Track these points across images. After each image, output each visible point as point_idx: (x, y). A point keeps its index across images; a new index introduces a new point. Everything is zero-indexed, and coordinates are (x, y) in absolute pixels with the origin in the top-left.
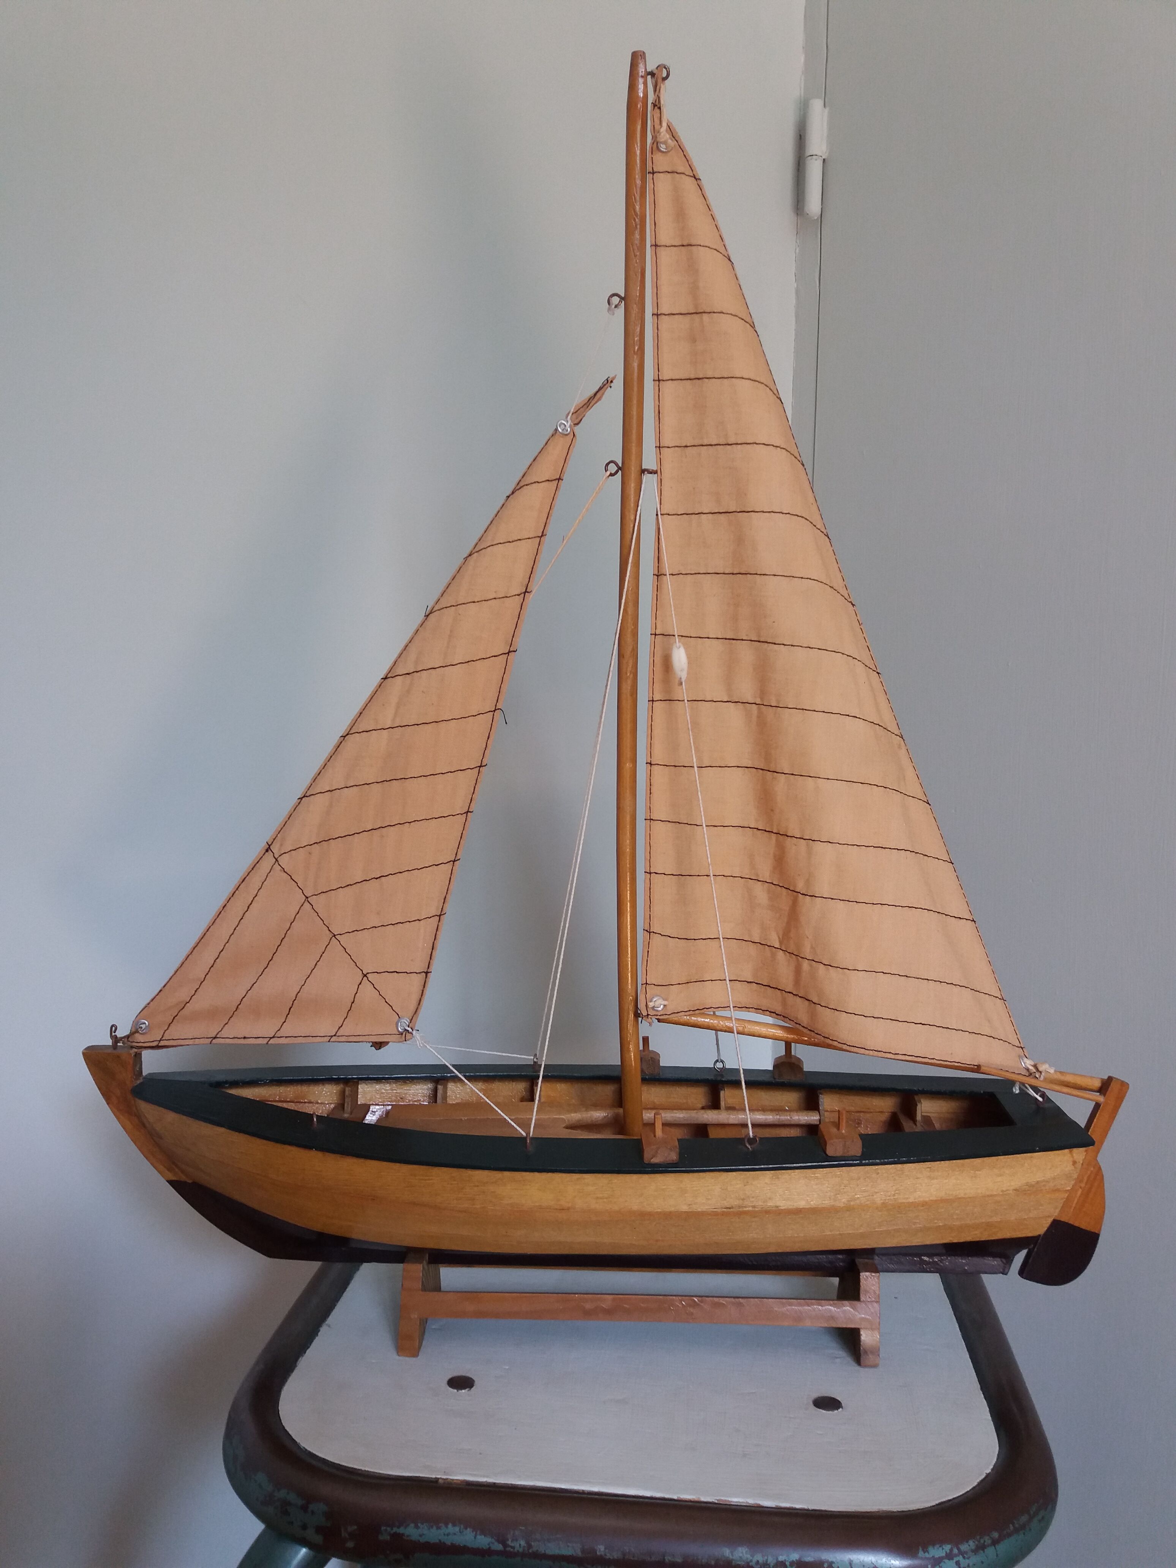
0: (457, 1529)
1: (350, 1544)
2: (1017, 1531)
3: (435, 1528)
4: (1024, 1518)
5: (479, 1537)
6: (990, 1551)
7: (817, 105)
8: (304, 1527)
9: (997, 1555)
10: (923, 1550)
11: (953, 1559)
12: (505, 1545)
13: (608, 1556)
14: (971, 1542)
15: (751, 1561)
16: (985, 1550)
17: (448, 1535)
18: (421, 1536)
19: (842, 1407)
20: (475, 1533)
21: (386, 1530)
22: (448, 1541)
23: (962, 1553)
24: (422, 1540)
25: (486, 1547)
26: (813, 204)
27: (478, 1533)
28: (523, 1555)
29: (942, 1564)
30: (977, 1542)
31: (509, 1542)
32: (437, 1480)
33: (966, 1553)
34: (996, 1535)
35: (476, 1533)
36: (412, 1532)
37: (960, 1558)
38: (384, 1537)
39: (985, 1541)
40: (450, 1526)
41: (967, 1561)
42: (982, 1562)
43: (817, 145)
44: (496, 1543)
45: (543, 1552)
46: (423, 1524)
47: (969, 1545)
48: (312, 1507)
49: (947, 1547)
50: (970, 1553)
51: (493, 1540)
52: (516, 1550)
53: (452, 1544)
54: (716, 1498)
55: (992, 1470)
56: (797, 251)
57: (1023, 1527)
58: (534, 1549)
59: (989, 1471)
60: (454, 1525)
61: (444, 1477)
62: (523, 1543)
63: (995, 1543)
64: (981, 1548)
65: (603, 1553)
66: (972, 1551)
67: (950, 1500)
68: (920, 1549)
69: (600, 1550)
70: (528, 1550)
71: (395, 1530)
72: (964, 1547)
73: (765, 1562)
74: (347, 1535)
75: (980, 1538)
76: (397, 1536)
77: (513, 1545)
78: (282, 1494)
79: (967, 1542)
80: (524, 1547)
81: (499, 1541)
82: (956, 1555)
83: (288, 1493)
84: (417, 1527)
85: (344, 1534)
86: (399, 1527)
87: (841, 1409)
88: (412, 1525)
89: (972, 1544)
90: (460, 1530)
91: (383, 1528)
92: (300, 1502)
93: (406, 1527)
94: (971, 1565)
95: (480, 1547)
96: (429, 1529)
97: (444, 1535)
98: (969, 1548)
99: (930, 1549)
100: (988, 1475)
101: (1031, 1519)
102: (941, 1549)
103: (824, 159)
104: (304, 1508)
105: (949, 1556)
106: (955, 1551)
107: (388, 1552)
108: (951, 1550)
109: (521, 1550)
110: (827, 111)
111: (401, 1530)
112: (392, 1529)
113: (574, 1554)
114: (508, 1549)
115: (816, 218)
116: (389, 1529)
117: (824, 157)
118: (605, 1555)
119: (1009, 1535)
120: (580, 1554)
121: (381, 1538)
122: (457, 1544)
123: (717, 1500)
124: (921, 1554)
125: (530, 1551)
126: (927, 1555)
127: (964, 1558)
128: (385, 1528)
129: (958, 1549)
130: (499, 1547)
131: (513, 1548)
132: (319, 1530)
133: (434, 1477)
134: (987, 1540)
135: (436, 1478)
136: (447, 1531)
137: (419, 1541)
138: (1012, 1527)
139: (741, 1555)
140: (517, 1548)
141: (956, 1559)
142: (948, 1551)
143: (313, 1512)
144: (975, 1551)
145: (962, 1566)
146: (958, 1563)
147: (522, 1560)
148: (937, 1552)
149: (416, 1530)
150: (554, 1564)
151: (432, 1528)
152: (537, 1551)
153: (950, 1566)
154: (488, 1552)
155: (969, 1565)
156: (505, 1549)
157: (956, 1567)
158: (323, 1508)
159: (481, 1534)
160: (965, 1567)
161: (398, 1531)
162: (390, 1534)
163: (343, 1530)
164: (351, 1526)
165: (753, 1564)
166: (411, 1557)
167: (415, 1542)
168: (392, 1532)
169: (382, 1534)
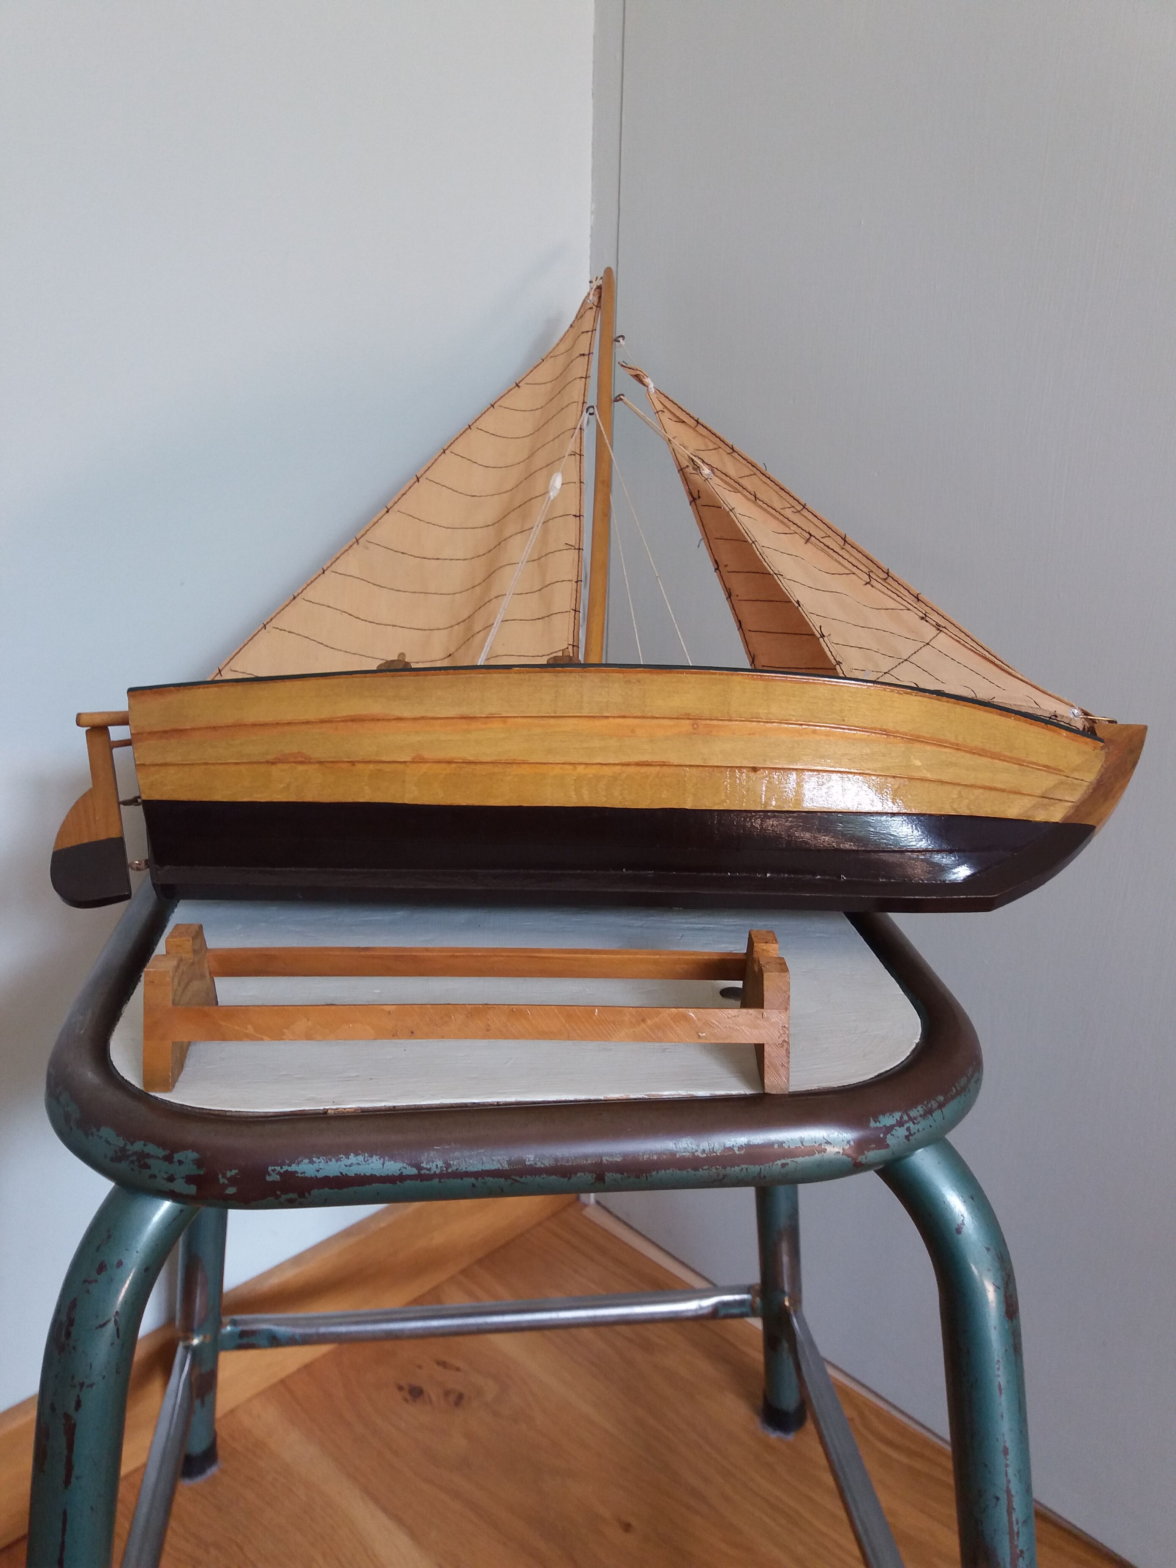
0: (360, 1158)
1: (231, 1190)
2: (958, 1093)
3: (334, 1160)
4: (961, 1085)
5: (387, 1163)
6: (937, 1114)
8: (171, 1179)
9: (944, 1119)
10: (874, 1120)
11: (903, 1126)
12: (419, 1168)
13: (539, 1165)
14: (919, 1108)
15: (697, 1151)
16: (933, 1114)
17: (351, 1166)
18: (318, 1171)
20: (382, 1160)
21: (274, 1170)
22: (352, 1172)
23: (911, 1119)
24: (320, 1175)
25: (397, 1173)
27: (386, 1158)
28: (441, 1176)
29: (894, 1132)
30: (924, 1107)
31: (424, 1165)
33: (915, 1118)
34: (941, 1098)
35: (384, 1160)
36: (306, 1168)
37: (911, 1124)
38: (274, 1177)
39: (932, 1105)
40: (352, 1156)
41: (917, 1126)
42: (931, 1126)
44: (409, 1168)
45: (464, 1170)
46: (319, 1156)
47: (918, 1111)
48: (177, 1157)
49: (897, 1115)
50: (919, 1119)
51: (405, 1165)
52: (432, 1172)
53: (356, 1174)
54: (645, 1094)
55: (920, 1040)
57: (964, 1089)
58: (454, 1168)
59: (917, 1041)
60: (357, 1155)
61: (334, 1107)
62: (440, 1163)
63: (941, 1106)
64: (929, 1112)
65: (532, 1163)
66: (921, 1116)
67: (887, 1071)
68: (870, 1119)
69: (529, 1160)
70: (446, 1170)
71: (285, 1168)
72: (913, 1113)
73: (711, 1149)
74: (226, 1182)
75: (928, 1103)
76: (288, 1175)
77: (428, 1167)
78: (138, 1146)
79: (916, 1108)
80: (441, 1167)
81: (412, 1165)
82: (907, 1122)
83: (145, 1145)
84: (312, 1162)
85: (222, 1180)
86: (290, 1165)
88: (306, 1161)
89: (920, 1109)
90: (364, 1158)
91: (270, 1168)
92: (162, 1153)
93: (298, 1164)
94: (920, 1130)
95: (390, 1174)
96: (327, 1162)
97: (346, 1166)
98: (918, 1113)
99: (881, 1118)
100: (917, 1044)
101: (969, 1081)
102: (891, 1117)
104: (169, 1159)
105: (900, 1123)
106: (905, 1118)
107: (278, 1193)
108: (901, 1117)
109: (438, 1171)
111: (294, 1168)
112: (282, 1168)
113: (501, 1168)
114: (423, 1172)
116: (278, 1168)
118: (536, 1164)
119: (953, 1098)
120: (505, 1166)
121: (268, 1178)
122: (362, 1174)
123: (648, 1095)
124: (873, 1124)
125: (450, 1170)
126: (878, 1124)
127: (914, 1123)
128: (273, 1168)
129: (908, 1115)
130: (412, 1171)
131: (429, 1170)
132: (190, 1180)
133: (322, 1108)
134: (934, 1104)
135: (324, 1109)
136: (349, 1162)
137: (316, 1177)
138: (954, 1090)
139: (686, 1146)
140: (434, 1169)
141: (906, 1125)
142: (899, 1119)
143: (180, 1162)
144: (923, 1116)
145: (912, 1132)
146: (908, 1129)
147: (440, 1182)
148: (887, 1120)
149: (311, 1165)
150: (477, 1180)
151: (330, 1160)
152: (457, 1169)
153: (901, 1132)
154: (401, 1178)
155: (918, 1131)
156: (419, 1172)
157: (907, 1133)
158: (192, 1155)
159: (389, 1161)
160: (914, 1133)
161: (290, 1169)
162: (279, 1173)
163: (220, 1176)
164: (231, 1171)
165: (699, 1154)
166: (307, 1194)
167: (311, 1178)
168: (282, 1171)
169: (270, 1175)
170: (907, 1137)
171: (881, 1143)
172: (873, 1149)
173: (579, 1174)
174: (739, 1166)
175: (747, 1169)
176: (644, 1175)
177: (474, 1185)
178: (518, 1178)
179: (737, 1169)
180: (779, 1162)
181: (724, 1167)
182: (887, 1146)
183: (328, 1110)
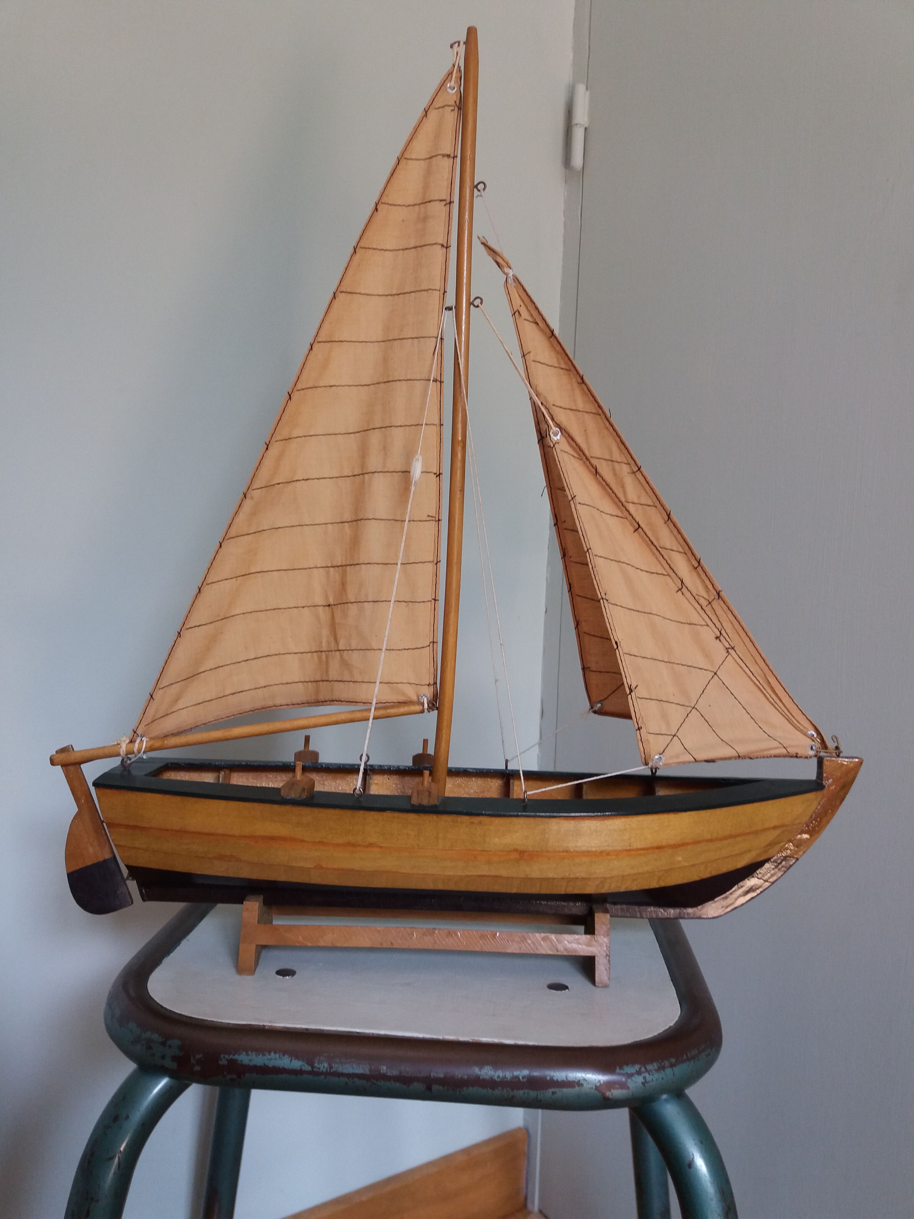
0: (277, 1055)
1: (197, 1068)
2: (689, 1059)
3: (261, 1055)
4: (695, 1052)
5: (293, 1061)
6: (669, 1071)
7: (581, 89)
8: (163, 1057)
9: (674, 1075)
10: (620, 1069)
11: (641, 1075)
12: (313, 1067)
13: (389, 1074)
15: (494, 1076)
16: (665, 1070)
17: (271, 1059)
18: (250, 1061)
19: (568, 989)
20: (290, 1058)
21: (224, 1057)
22: (271, 1064)
23: (648, 1071)
24: (251, 1064)
25: (299, 1069)
26: (577, 160)
27: (293, 1058)
28: (326, 1074)
29: (633, 1078)
30: (659, 1065)
31: (316, 1065)
32: (264, 1026)
33: (651, 1071)
34: (673, 1060)
35: (292, 1058)
36: (244, 1058)
37: (647, 1075)
38: (223, 1062)
39: (665, 1064)
40: (272, 1054)
41: (651, 1076)
42: (663, 1079)
43: (581, 117)
44: (306, 1065)
45: (341, 1071)
46: (252, 1052)
47: (653, 1066)
48: (169, 1042)
49: (637, 1067)
50: (654, 1072)
51: (304, 1064)
52: (321, 1070)
53: (273, 1066)
54: (470, 1039)
55: (674, 1024)
56: (566, 194)
57: (693, 1058)
58: (335, 1069)
59: (672, 1024)
60: (275, 1053)
61: (270, 1024)
62: (326, 1065)
63: (672, 1066)
64: (662, 1068)
65: (385, 1072)
66: (655, 1070)
67: (642, 1041)
68: (618, 1067)
69: (383, 1070)
70: (330, 1070)
71: (231, 1056)
72: (649, 1067)
73: (504, 1077)
74: (195, 1062)
75: (662, 1062)
76: (232, 1062)
77: (318, 1066)
78: (148, 1034)
79: (652, 1064)
80: (327, 1068)
81: (308, 1064)
82: (643, 1072)
83: (152, 1034)
84: (247, 1054)
85: (193, 1061)
86: (234, 1055)
87: (567, 990)
88: (244, 1053)
89: (655, 1065)
90: (280, 1056)
91: (222, 1056)
92: (160, 1039)
93: (239, 1055)
94: (654, 1080)
95: (294, 1068)
96: (257, 1056)
97: (268, 1060)
98: (653, 1068)
99: (625, 1068)
100: (670, 1027)
101: (700, 1053)
102: (633, 1068)
103: (586, 128)
104: (164, 1044)
105: (639, 1073)
106: (643, 1069)
107: (225, 1073)
108: (640, 1069)
109: (324, 1070)
110: (588, 93)
111: (236, 1057)
112: (229, 1056)
113: (364, 1073)
114: (315, 1070)
115: (579, 170)
116: (227, 1056)
117: (586, 125)
118: (387, 1073)
119: (683, 1062)
120: (368, 1072)
121: (221, 1063)
122: (277, 1067)
123: (472, 1039)
124: (618, 1070)
125: (332, 1071)
126: (622, 1071)
127: (649, 1074)
128: (224, 1055)
129: (645, 1068)
130: (308, 1068)
131: (319, 1068)
132: (174, 1058)
133: (262, 1024)
134: (666, 1063)
135: (263, 1025)
136: (269, 1057)
137: (249, 1065)
138: (685, 1057)
139: (487, 1072)
140: (322, 1068)
141: (643, 1075)
142: (638, 1069)
143: (170, 1047)
144: (658, 1070)
145: (647, 1080)
146: (644, 1078)
147: (325, 1078)
148: (629, 1069)
149: (246, 1057)
150: (349, 1080)
151: (259, 1055)
152: (336, 1071)
153: (639, 1079)
154: (300, 1072)
155: (652, 1080)
156: (312, 1070)
157: (643, 1081)
158: (177, 1042)
159: (295, 1059)
160: (649, 1081)
161: (234, 1057)
162: (227, 1060)
163: (192, 1058)
164: (199, 1055)
165: (496, 1078)
166: (242, 1077)
167: (246, 1065)
168: (229, 1058)
169: (221, 1060)
170: (643, 1084)
171: (623, 1085)
172: (617, 1089)
173: (415, 1084)
174: (522, 1089)
175: (528, 1093)
176: (458, 1089)
177: (346, 1083)
178: (375, 1082)
179: (521, 1092)
180: (551, 1090)
181: (513, 1090)
182: (628, 1088)
183: (265, 1026)
